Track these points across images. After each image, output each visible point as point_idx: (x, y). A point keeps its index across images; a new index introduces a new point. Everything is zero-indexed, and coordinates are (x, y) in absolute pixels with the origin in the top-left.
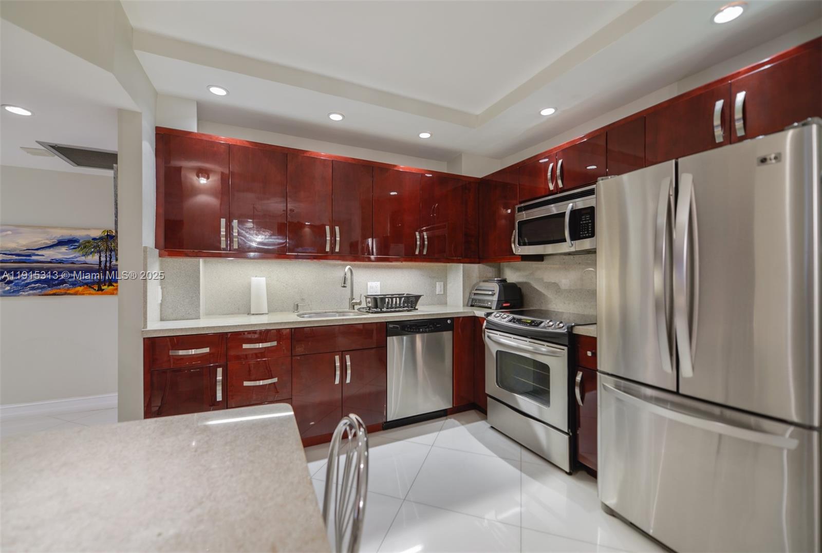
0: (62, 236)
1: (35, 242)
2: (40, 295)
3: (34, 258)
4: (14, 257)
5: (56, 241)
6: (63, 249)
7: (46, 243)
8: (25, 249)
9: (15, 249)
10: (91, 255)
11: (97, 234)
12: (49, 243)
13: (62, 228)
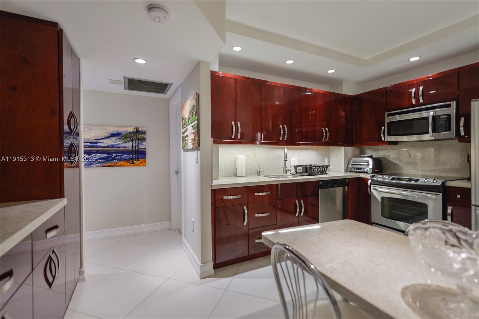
0: (113, 131)
1: (99, 135)
2: (102, 167)
3: (99, 144)
4: (89, 144)
5: (110, 134)
6: (114, 139)
7: (104, 135)
8: (94, 139)
9: (89, 139)
10: (128, 143)
11: (131, 130)
12: (107, 135)
13: (113, 126)
